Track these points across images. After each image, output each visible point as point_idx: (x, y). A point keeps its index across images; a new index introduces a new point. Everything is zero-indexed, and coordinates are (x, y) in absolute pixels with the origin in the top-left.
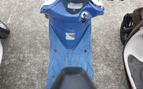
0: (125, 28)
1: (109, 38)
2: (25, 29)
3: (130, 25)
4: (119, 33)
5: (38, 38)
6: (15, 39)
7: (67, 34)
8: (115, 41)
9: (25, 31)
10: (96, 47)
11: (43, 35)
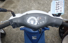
0: (61, 30)
1: (54, 35)
2: (13, 32)
3: (63, 29)
4: (58, 32)
5: (19, 36)
6: (8, 37)
7: (33, 37)
8: (57, 36)
9: (13, 33)
10: (48, 40)
11: (21, 35)
